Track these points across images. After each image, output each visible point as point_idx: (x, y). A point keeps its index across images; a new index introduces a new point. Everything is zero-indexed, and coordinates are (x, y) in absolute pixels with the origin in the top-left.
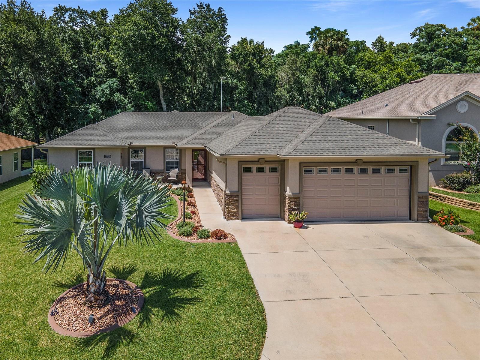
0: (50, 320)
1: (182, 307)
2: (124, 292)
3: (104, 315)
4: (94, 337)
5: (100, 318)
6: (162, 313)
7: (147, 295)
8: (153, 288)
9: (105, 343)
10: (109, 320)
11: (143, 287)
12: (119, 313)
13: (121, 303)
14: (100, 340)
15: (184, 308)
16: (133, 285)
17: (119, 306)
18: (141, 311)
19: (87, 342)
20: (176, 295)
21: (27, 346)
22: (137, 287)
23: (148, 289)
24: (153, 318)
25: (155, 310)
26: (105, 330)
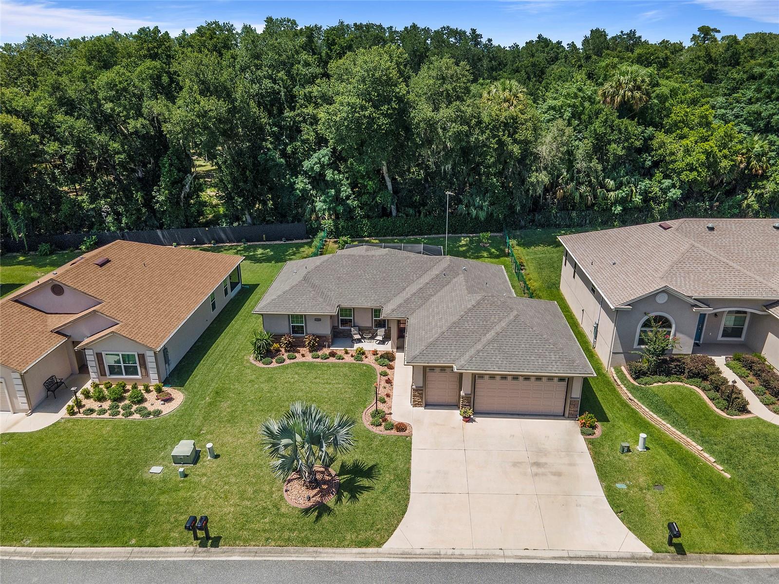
0: (285, 494)
1: (361, 493)
2: (327, 478)
3: (316, 495)
4: (310, 508)
5: (313, 497)
6: (349, 496)
7: (342, 481)
8: (346, 476)
9: (316, 514)
10: (317, 498)
11: (339, 475)
12: (324, 493)
13: (325, 487)
14: (313, 511)
15: (362, 493)
16: (333, 473)
17: (324, 489)
18: (337, 494)
19: (306, 511)
20: (358, 483)
21: (275, 511)
22: (336, 475)
23: (343, 477)
24: (344, 500)
25: (345, 494)
26: (316, 505)
